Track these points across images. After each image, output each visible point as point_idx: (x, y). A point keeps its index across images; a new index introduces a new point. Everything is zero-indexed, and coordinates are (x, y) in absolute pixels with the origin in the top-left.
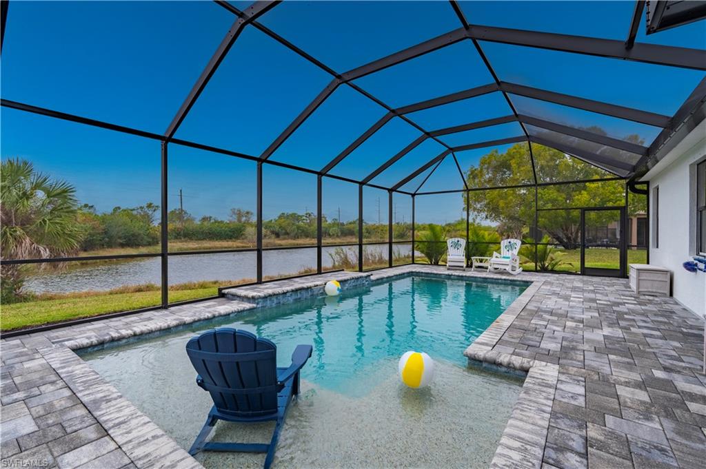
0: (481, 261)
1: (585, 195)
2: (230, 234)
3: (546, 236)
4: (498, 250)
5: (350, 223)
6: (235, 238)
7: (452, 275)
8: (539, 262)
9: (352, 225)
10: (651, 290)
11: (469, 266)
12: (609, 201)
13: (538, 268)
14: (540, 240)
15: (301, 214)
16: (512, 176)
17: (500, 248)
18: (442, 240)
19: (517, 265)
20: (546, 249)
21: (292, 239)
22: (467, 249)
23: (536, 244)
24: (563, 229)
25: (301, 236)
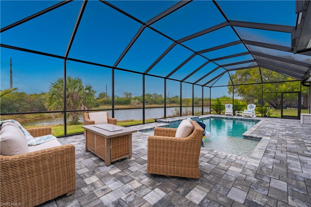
0: (239, 113)
1: (284, 86)
2: (125, 102)
3: (266, 103)
4: (246, 108)
5: (173, 98)
6: (127, 104)
7: (228, 118)
8: (264, 114)
9: (174, 99)
10: (308, 123)
11: (234, 115)
12: (296, 88)
13: (263, 116)
14: (264, 104)
15: (152, 94)
16: (250, 77)
17: (247, 108)
18: (222, 104)
19: (254, 114)
20: (266, 109)
21: (149, 105)
22: (233, 108)
23: (262, 106)
24: (274, 100)
25: (153, 103)
